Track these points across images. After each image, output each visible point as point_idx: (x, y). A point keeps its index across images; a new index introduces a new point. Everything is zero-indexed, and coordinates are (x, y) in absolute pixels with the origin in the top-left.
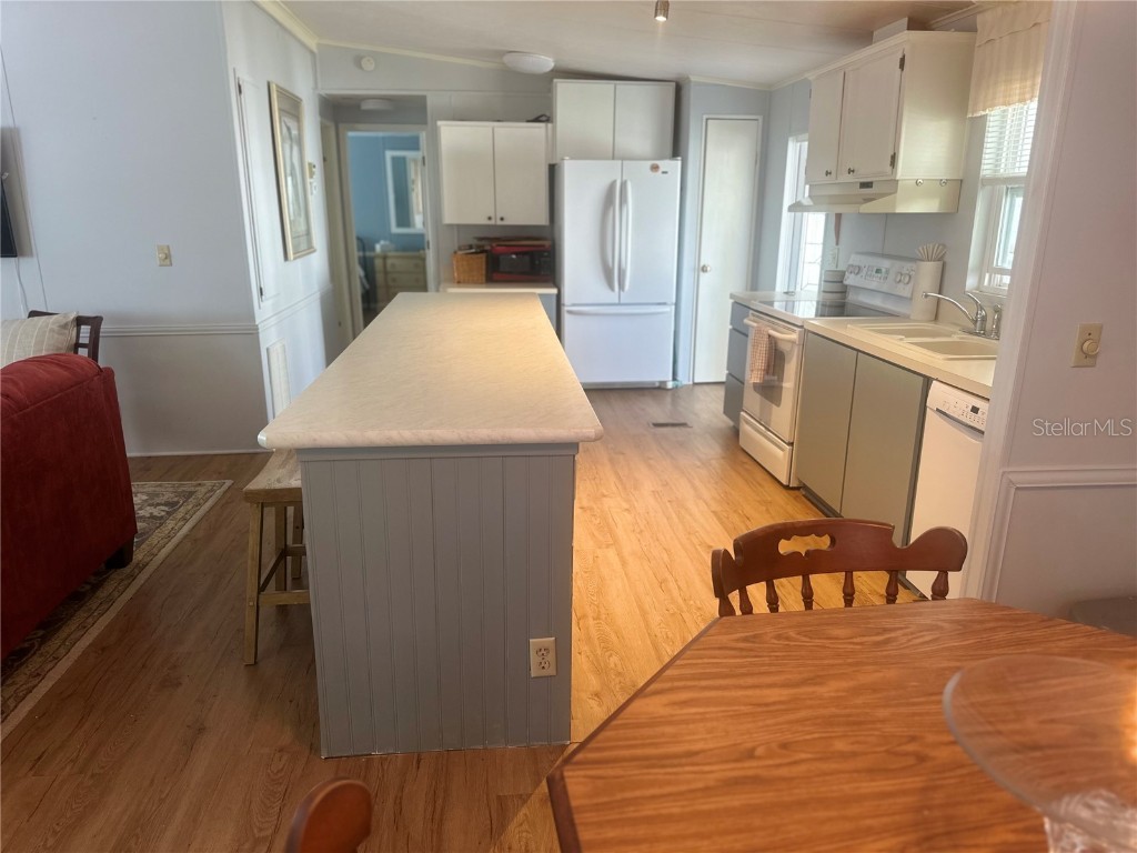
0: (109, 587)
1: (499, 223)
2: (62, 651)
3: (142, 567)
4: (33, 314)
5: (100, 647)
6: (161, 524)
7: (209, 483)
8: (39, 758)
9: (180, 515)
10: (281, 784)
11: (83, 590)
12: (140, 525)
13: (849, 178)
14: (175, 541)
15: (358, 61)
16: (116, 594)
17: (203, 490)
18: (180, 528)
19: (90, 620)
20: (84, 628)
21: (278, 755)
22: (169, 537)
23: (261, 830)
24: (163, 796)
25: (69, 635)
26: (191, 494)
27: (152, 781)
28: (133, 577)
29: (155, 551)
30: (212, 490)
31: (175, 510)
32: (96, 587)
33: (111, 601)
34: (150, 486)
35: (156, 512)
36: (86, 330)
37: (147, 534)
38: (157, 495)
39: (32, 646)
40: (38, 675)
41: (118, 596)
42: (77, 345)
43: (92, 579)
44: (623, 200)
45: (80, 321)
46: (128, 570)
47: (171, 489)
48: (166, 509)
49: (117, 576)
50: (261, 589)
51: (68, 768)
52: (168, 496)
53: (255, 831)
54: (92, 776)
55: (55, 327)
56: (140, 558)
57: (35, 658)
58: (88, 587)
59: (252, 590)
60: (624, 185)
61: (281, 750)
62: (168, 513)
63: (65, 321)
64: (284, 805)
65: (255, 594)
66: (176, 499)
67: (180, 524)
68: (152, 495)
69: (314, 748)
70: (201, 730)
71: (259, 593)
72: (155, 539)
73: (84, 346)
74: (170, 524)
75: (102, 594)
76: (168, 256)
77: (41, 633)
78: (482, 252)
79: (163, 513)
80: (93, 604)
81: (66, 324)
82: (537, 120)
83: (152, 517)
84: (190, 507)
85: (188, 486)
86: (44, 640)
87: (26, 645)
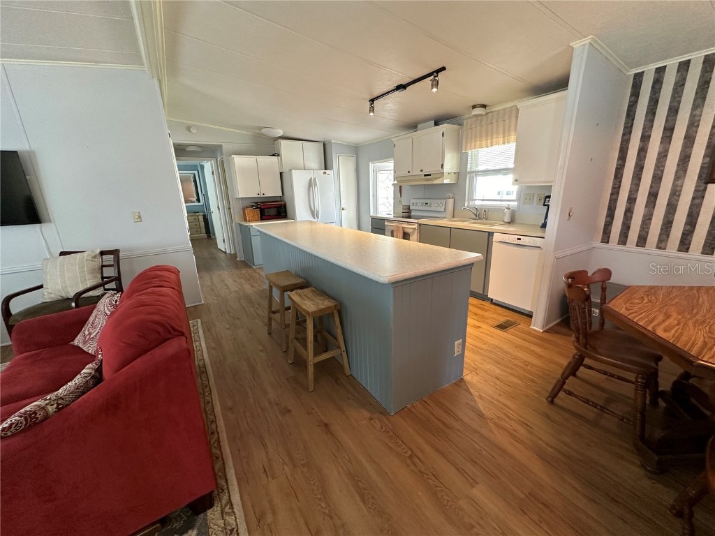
1: (262, 196)
4: (62, 254)
13: (421, 173)
15: (189, 129)
42: (103, 266)
44: (315, 185)
45: (104, 253)
51: (286, 467)
54: (303, 465)
55: (88, 259)
60: (315, 179)
63: (92, 255)
73: (107, 266)
76: (140, 217)
78: (257, 208)
81: (94, 256)
82: (273, 155)
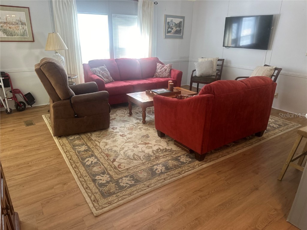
0: (253, 140)
2: (236, 150)
3: (264, 139)
4: (265, 65)
5: (244, 154)
6: (274, 130)
7: (294, 123)
8: (220, 172)
9: (281, 129)
10: (270, 219)
11: (247, 138)
12: (268, 128)
14: (276, 136)
16: (254, 143)
17: (291, 125)
18: (279, 133)
19: (245, 146)
20: (243, 147)
21: (274, 210)
22: (275, 134)
23: (258, 226)
24: (240, 199)
25: (239, 147)
26: (287, 124)
27: (239, 193)
28: (260, 140)
29: (269, 136)
30: (294, 126)
31: (280, 127)
32: (250, 139)
33: (252, 144)
34: (277, 118)
35: (275, 126)
36: (276, 71)
37: (269, 131)
38: (277, 122)
39: (230, 146)
40: (228, 153)
41: (255, 143)
42: (273, 75)
43: (251, 136)
45: (276, 69)
46: (260, 138)
47: (282, 121)
48: (278, 126)
49: (257, 138)
50: (292, 161)
51: (224, 178)
52: (280, 123)
53: (257, 226)
54: (228, 183)
55: (269, 70)
56: (264, 136)
57: (230, 149)
58: (249, 138)
59: (288, 160)
61: (275, 209)
62: (278, 127)
63: (272, 68)
64: (268, 225)
65: (289, 161)
66: (282, 124)
67: (279, 132)
68: (276, 121)
69: (286, 216)
70: (257, 189)
71: (290, 161)
72: (271, 133)
73: (274, 76)
74: (277, 131)
75: (251, 141)
77: (234, 144)
79: (276, 127)
80: (248, 142)
81: (272, 69)
83: (273, 127)
84: (285, 128)
85: (287, 122)
86: (234, 146)
87: (229, 145)
